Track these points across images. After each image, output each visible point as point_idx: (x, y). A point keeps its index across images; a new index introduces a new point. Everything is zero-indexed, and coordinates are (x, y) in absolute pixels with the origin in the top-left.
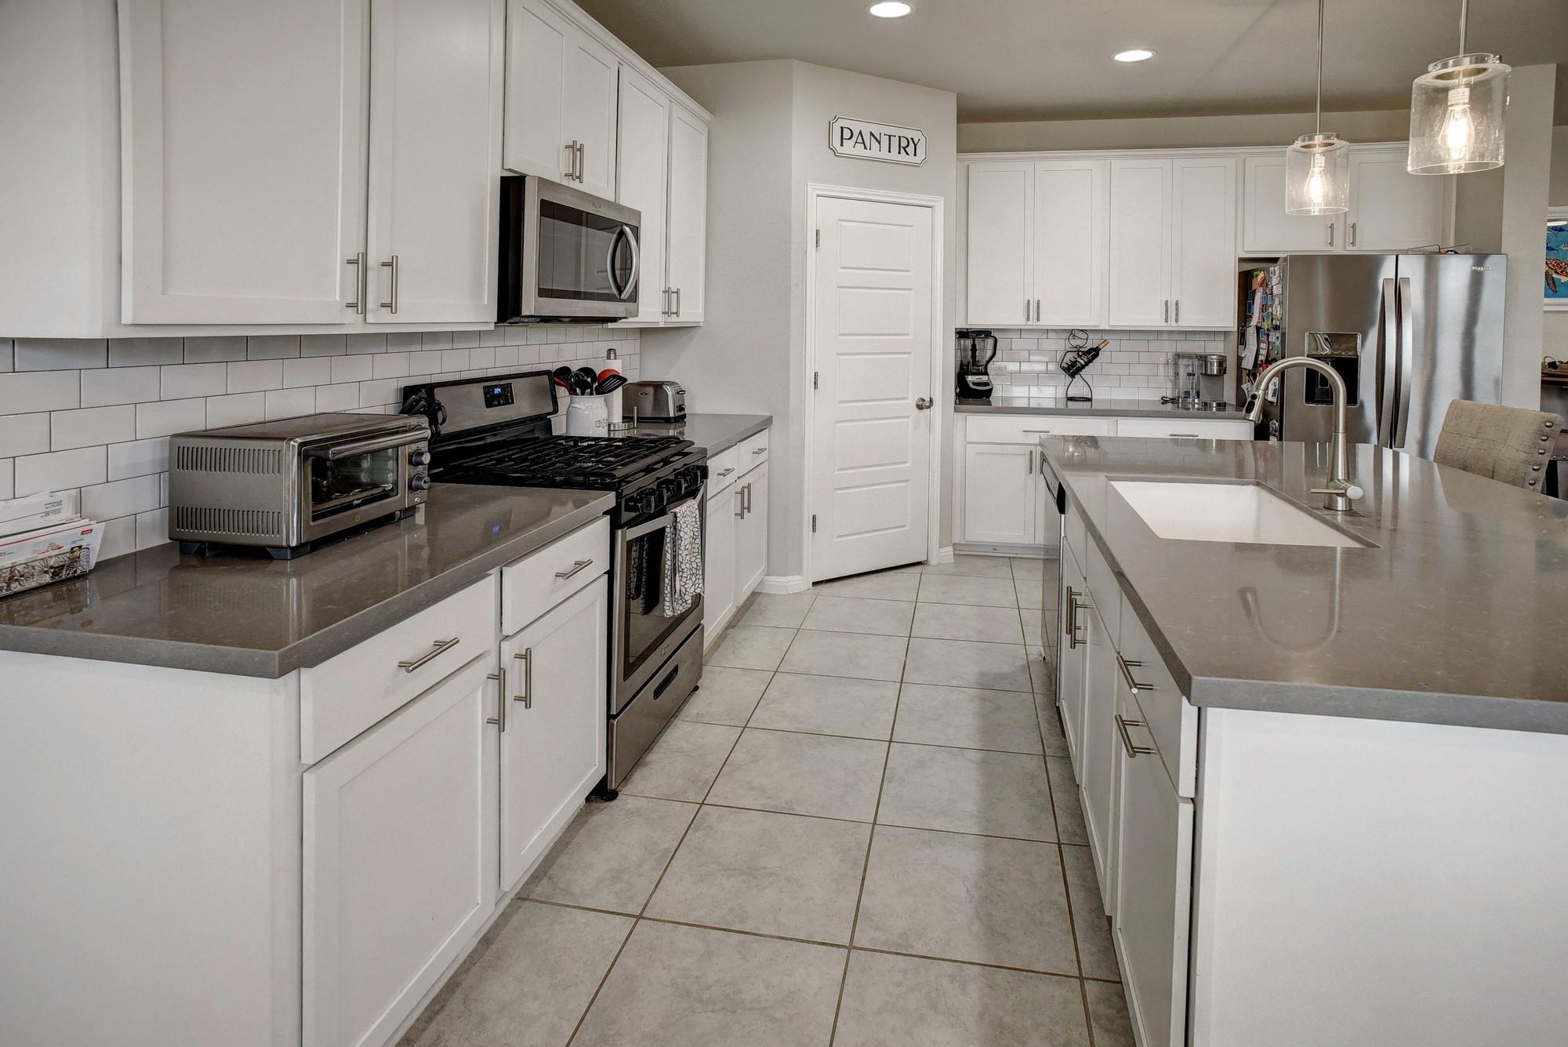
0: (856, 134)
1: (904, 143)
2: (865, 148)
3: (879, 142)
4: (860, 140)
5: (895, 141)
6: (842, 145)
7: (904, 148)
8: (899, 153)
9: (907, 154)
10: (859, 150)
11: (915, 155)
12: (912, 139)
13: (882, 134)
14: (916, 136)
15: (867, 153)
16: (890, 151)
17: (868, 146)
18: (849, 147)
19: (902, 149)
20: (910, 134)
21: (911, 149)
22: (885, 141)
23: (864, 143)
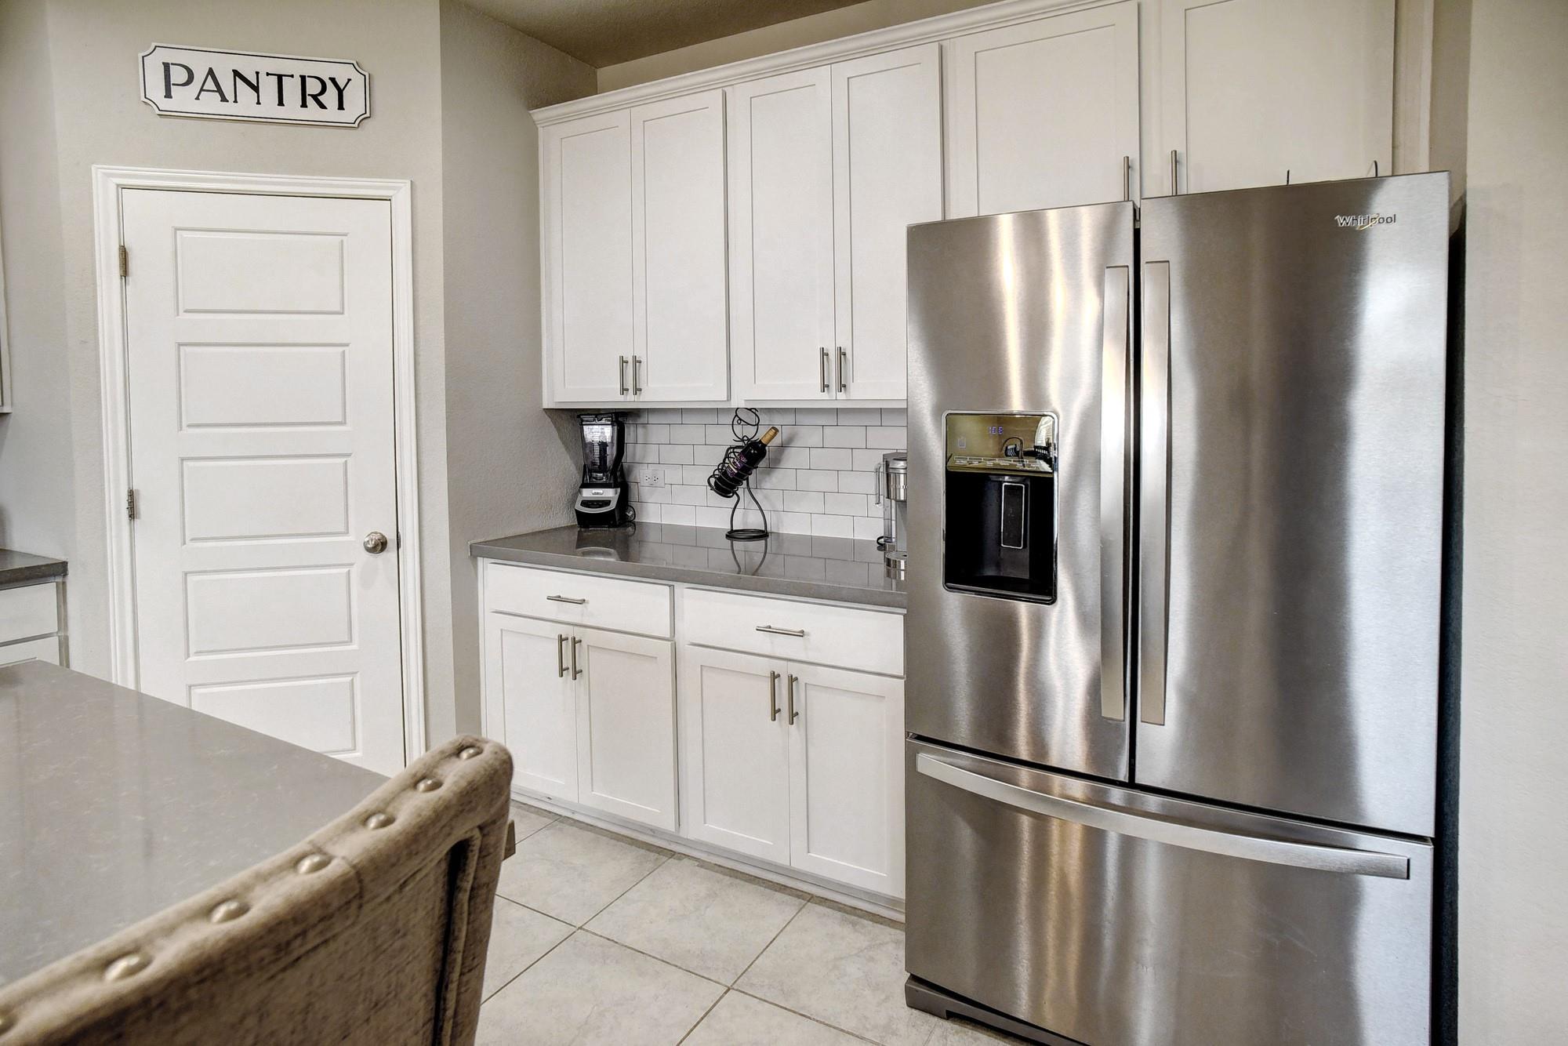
0: (200, 75)
1: (313, 87)
2: (224, 99)
3: (256, 89)
4: (209, 84)
5: (292, 88)
6: (168, 95)
7: (315, 97)
8: (304, 105)
9: (322, 106)
10: (211, 103)
11: (341, 107)
12: (333, 80)
13: (262, 76)
14: (342, 74)
15: (229, 108)
16: (281, 103)
17: (230, 96)
18: (184, 99)
19: (309, 100)
20: (326, 72)
21: (330, 97)
22: (269, 86)
23: (219, 90)
